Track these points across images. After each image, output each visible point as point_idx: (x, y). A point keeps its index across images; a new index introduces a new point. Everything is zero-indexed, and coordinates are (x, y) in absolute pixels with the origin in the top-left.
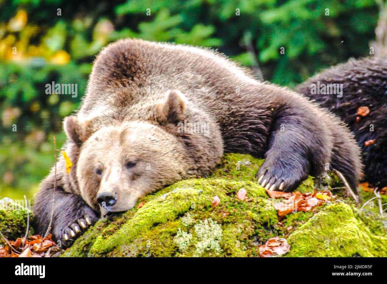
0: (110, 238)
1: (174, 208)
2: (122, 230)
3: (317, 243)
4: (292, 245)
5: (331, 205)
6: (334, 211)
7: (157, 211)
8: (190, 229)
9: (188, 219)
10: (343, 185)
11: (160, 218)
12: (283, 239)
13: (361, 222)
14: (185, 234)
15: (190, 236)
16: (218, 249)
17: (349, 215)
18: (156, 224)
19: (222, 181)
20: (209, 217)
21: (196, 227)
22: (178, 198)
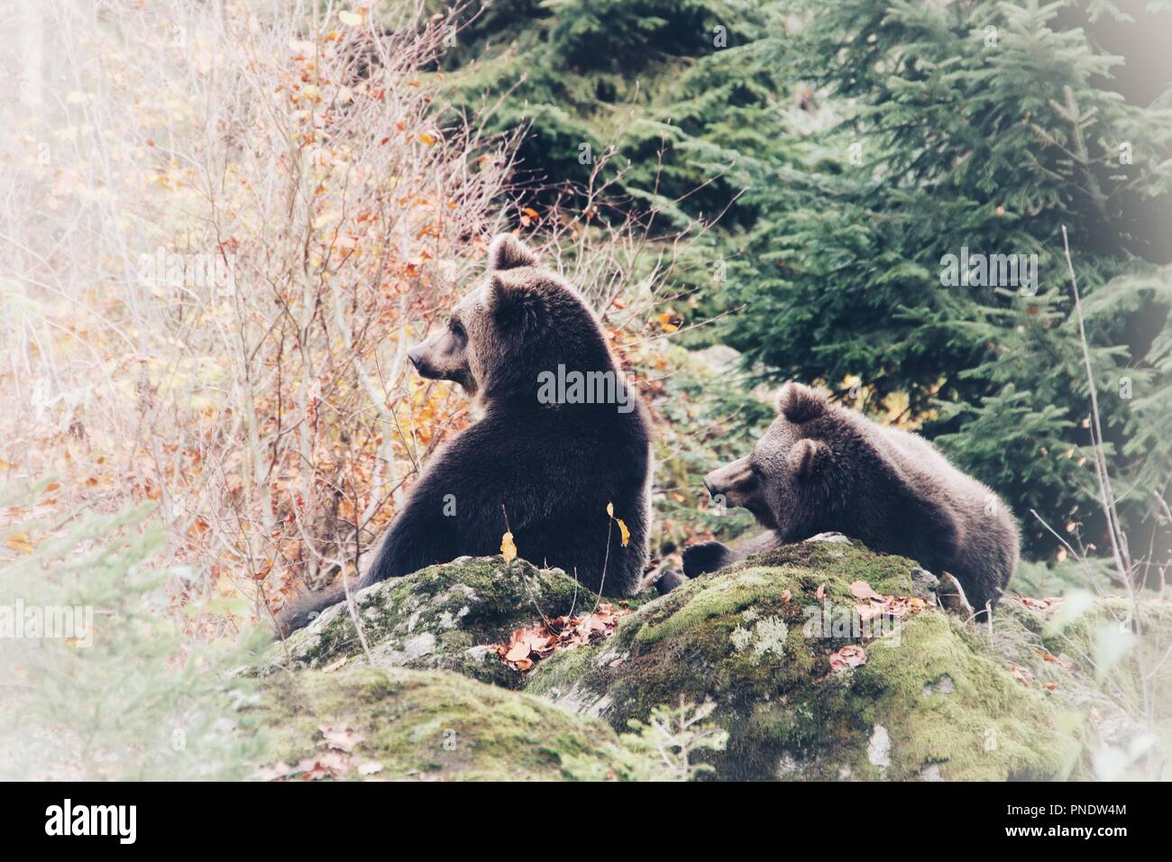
0: (657, 626)
1: (736, 599)
2: (672, 619)
3: (899, 657)
4: (869, 656)
5: (924, 614)
6: (927, 621)
7: (715, 600)
8: (750, 625)
9: (749, 614)
10: (957, 592)
11: (717, 609)
12: (859, 648)
13: (958, 637)
14: (744, 631)
15: (750, 634)
16: (780, 652)
17: (944, 629)
18: (713, 616)
19: (800, 572)
20: (775, 613)
21: (759, 624)
22: (742, 588)
